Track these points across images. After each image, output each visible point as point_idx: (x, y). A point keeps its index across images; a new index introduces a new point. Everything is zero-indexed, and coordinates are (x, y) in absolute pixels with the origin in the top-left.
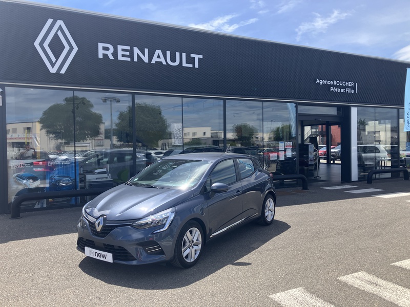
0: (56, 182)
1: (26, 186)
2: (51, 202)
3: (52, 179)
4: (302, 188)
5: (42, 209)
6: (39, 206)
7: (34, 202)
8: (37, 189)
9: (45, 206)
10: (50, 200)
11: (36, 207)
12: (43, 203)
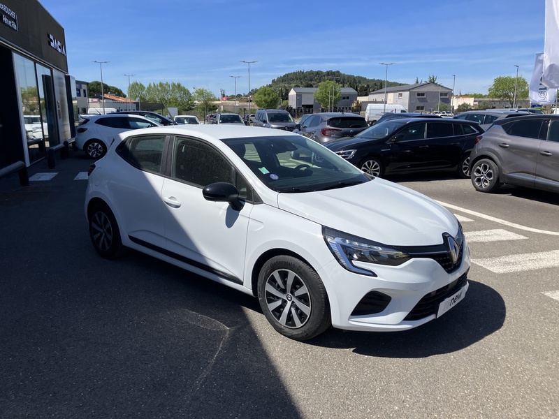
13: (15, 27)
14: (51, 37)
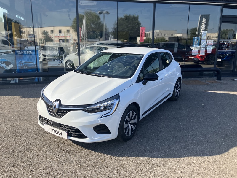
0: (24, 66)
1: (4, 68)
2: (21, 80)
3: (20, 64)
4: (216, 78)
5: (15, 84)
6: (14, 82)
7: (10, 79)
8: (11, 70)
9: (17, 82)
10: (20, 78)
11: (12, 82)
12: (16, 80)
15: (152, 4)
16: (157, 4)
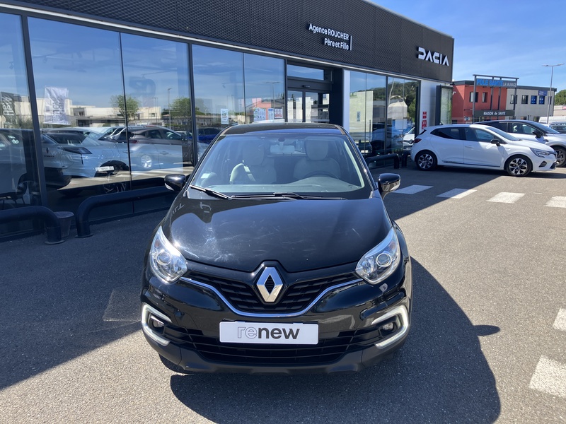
13: (347, 47)
14: (421, 50)
15: (185, 46)
16: (194, 47)
